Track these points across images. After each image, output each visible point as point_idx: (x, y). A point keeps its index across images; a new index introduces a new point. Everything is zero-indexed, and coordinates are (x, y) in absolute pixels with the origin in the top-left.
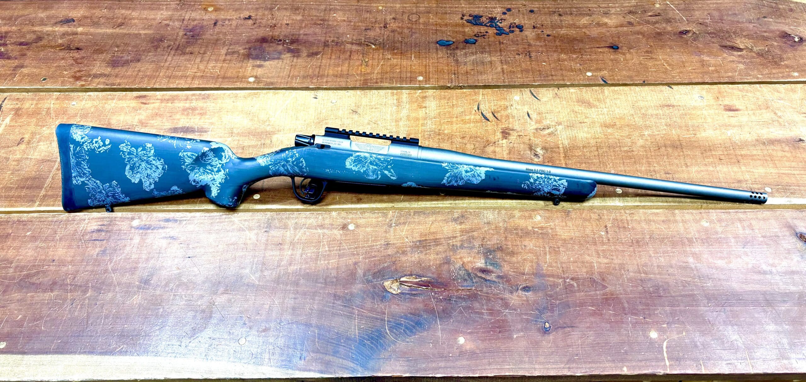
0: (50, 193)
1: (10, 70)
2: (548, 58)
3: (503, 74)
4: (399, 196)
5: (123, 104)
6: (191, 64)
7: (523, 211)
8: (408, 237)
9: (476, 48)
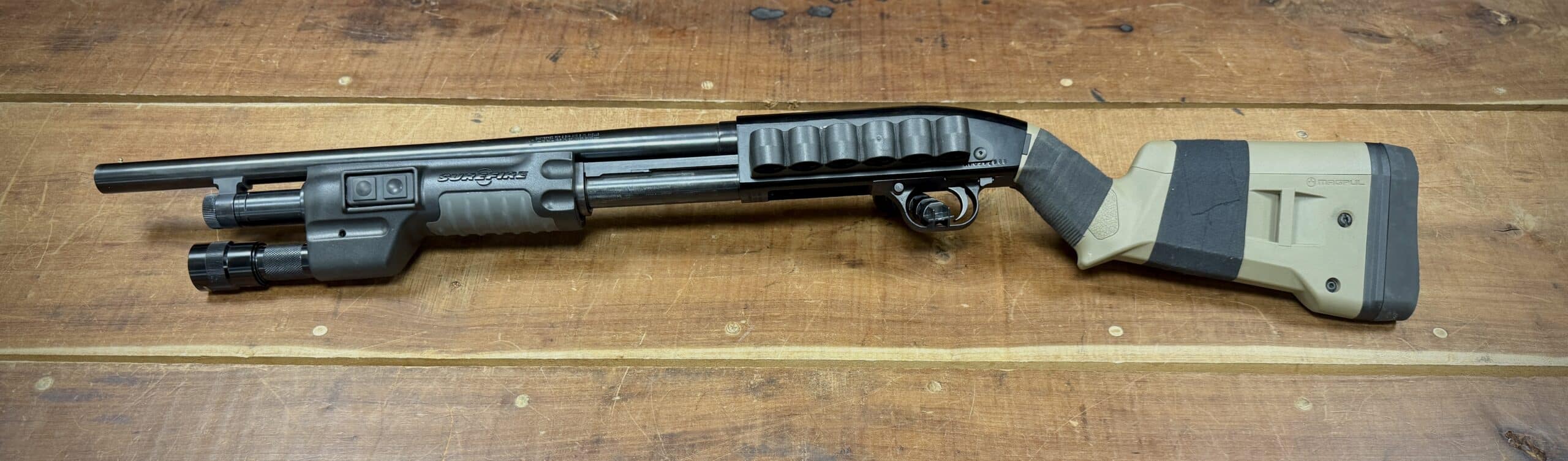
2: (982, 49)
3: (884, 77)
4: (637, 334)
5: (61, 127)
6: (221, 48)
7: (905, 372)
8: (647, 425)
9: (831, 25)
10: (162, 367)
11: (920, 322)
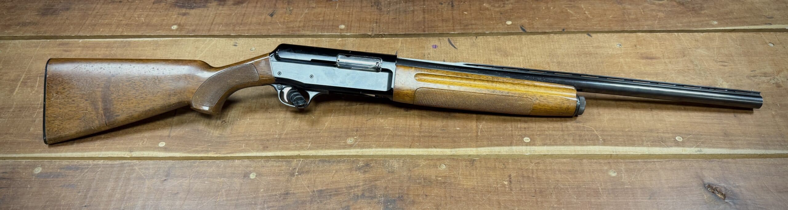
2: (470, 8)
3: (424, 22)
4: (306, 144)
5: (45, 51)
6: (118, 13)
7: (429, 160)
8: (310, 186)
10: (91, 162)
11: (437, 137)
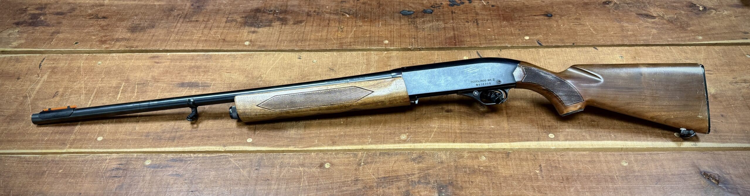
0: (78, 137)
1: (48, 36)
2: (493, 25)
3: (455, 38)
4: (368, 140)
5: (139, 63)
6: (196, 30)
7: (471, 152)
8: (375, 173)
9: (432, 17)
10: (192, 155)
11: (475, 133)
